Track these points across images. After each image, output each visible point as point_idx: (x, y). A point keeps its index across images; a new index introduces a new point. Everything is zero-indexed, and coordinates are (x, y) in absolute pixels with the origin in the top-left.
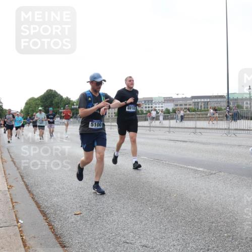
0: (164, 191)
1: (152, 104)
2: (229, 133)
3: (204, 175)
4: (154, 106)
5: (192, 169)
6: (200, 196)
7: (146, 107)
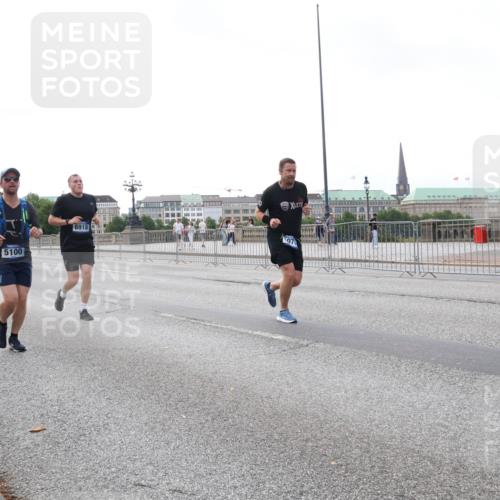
0: (211, 380)
1: (178, 209)
2: (330, 267)
3: (286, 348)
4: (183, 212)
5: (262, 337)
6: (281, 390)
7: (167, 215)
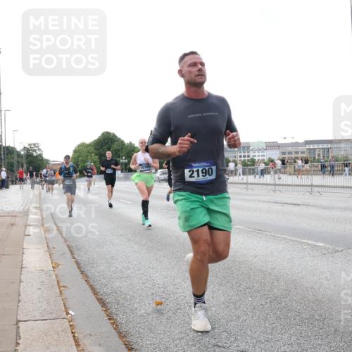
0: (270, 274)
3: (326, 252)
4: (252, 154)
5: (308, 244)
6: (322, 283)
